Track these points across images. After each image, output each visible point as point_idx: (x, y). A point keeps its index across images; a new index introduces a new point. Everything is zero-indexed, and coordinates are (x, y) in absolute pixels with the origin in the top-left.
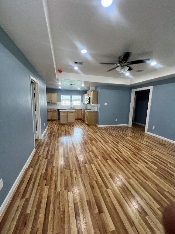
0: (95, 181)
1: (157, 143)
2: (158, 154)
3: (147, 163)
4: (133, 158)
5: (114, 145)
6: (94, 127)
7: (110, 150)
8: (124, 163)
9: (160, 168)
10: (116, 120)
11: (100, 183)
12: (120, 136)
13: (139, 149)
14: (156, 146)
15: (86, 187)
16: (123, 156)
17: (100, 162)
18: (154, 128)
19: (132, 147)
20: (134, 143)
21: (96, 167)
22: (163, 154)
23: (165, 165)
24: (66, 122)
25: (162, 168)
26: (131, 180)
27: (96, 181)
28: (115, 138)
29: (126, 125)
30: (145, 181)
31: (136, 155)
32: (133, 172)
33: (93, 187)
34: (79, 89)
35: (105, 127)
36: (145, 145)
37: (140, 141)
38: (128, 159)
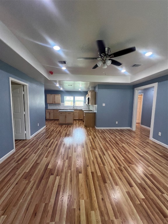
0: (44, 204)
1: (161, 156)
2: (155, 173)
3: (131, 186)
4: (115, 175)
5: (100, 153)
6: (91, 129)
7: (92, 159)
8: (98, 180)
9: (148, 198)
10: (117, 123)
11: (49, 208)
12: (114, 142)
13: (130, 161)
14: (157, 159)
15: (28, 211)
16: (103, 170)
17: (69, 175)
18: (160, 134)
19: (122, 158)
20: (129, 152)
21: (60, 182)
22: (163, 174)
23: (160, 193)
24: (64, 123)
25: (152, 200)
26: (93, 213)
27: (46, 204)
28: (107, 144)
29: (129, 128)
30: (114, 218)
31: (121, 170)
32: (102, 199)
33: (36, 214)
34: (80, 90)
35: (104, 130)
36: (141, 156)
37: (137, 150)
38: (108, 175)
